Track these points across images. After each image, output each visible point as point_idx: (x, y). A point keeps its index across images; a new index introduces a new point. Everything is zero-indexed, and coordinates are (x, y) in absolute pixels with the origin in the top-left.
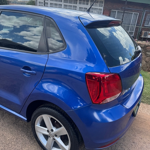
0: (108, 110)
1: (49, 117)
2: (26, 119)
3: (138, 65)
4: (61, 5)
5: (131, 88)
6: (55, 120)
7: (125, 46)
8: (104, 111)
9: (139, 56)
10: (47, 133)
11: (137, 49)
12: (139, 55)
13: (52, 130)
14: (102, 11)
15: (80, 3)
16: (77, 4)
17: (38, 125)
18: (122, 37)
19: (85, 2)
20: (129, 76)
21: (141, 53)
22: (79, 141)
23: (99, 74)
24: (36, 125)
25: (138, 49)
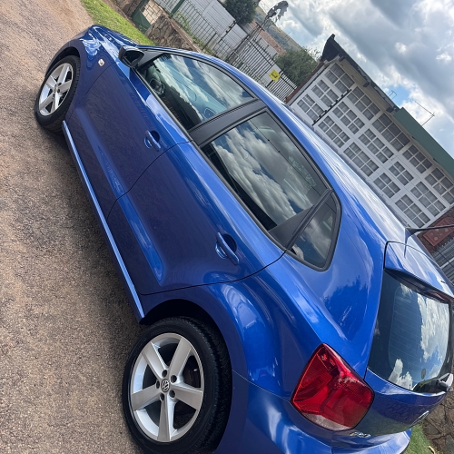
0: (300, 434)
1: (191, 352)
2: (143, 316)
3: (420, 408)
4: (363, 124)
5: (372, 437)
6: (197, 367)
7: (425, 343)
8: (295, 429)
9: (435, 395)
10: (159, 374)
11: (443, 377)
12: (437, 393)
13: (174, 379)
14: (441, 214)
15: (407, 155)
16: (398, 150)
17: (154, 345)
18: (432, 317)
19: (421, 163)
20: (384, 415)
21: (443, 393)
22: (206, 440)
23: (339, 358)
24: (151, 342)
25: (445, 379)
